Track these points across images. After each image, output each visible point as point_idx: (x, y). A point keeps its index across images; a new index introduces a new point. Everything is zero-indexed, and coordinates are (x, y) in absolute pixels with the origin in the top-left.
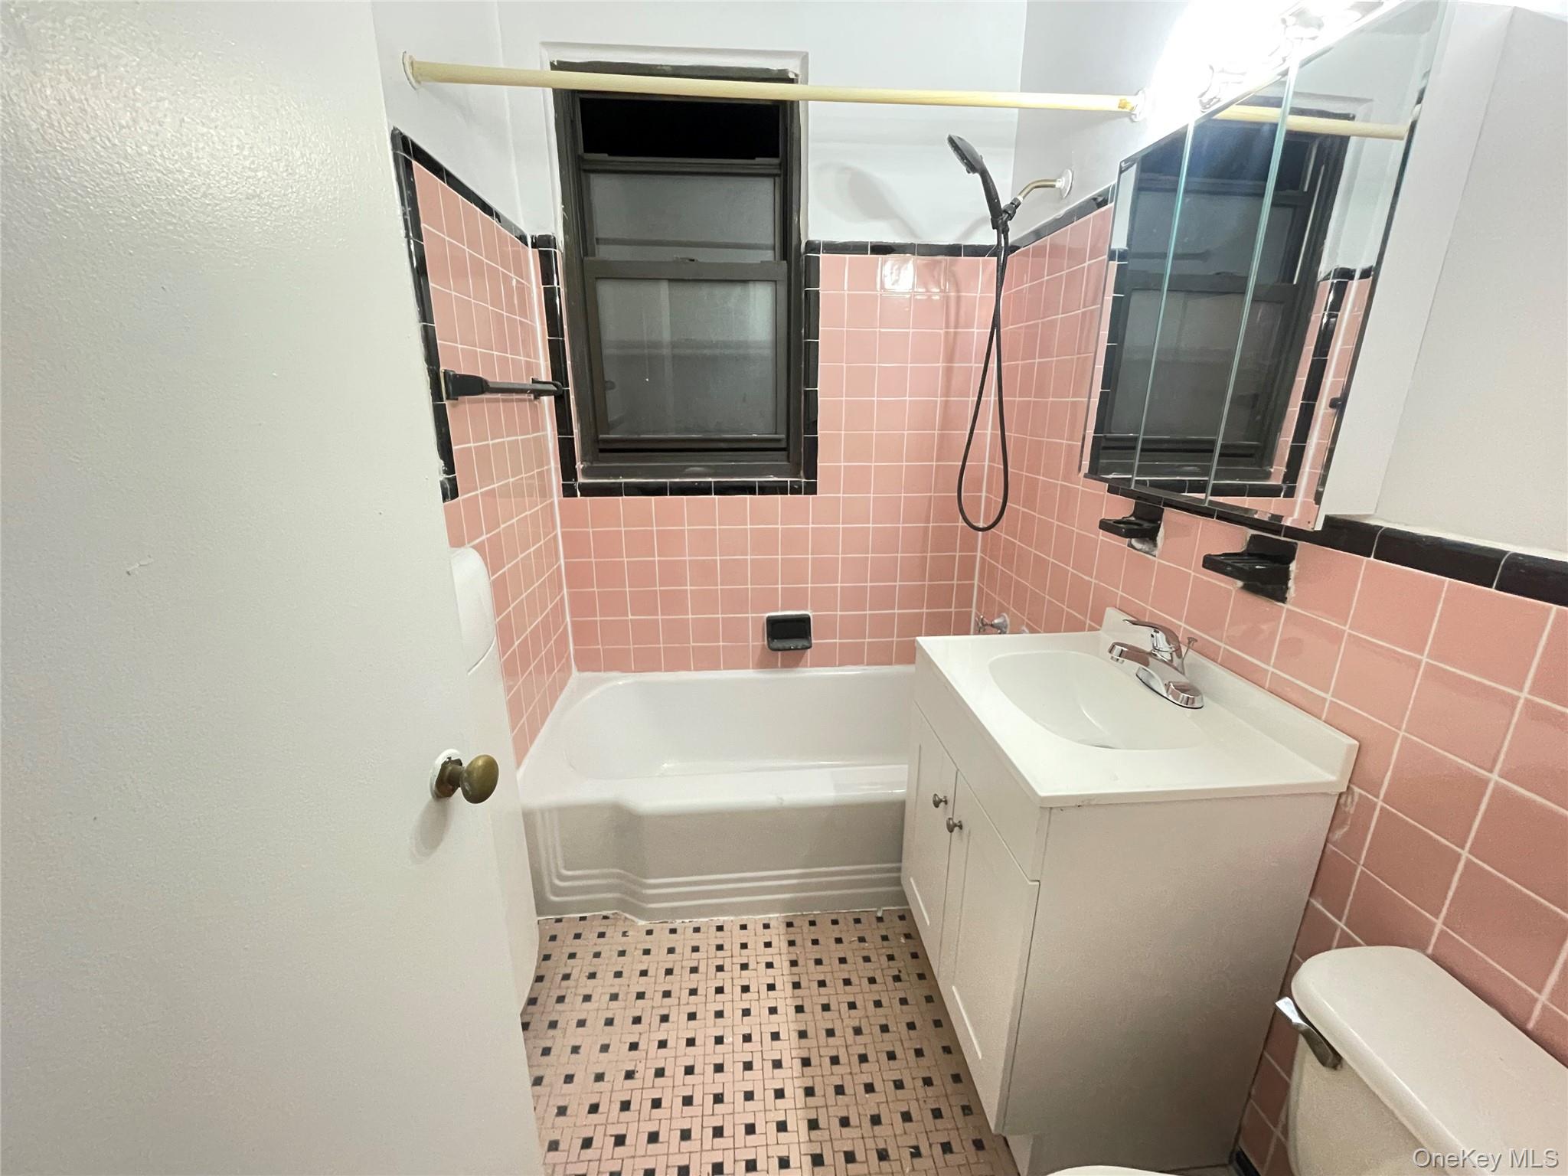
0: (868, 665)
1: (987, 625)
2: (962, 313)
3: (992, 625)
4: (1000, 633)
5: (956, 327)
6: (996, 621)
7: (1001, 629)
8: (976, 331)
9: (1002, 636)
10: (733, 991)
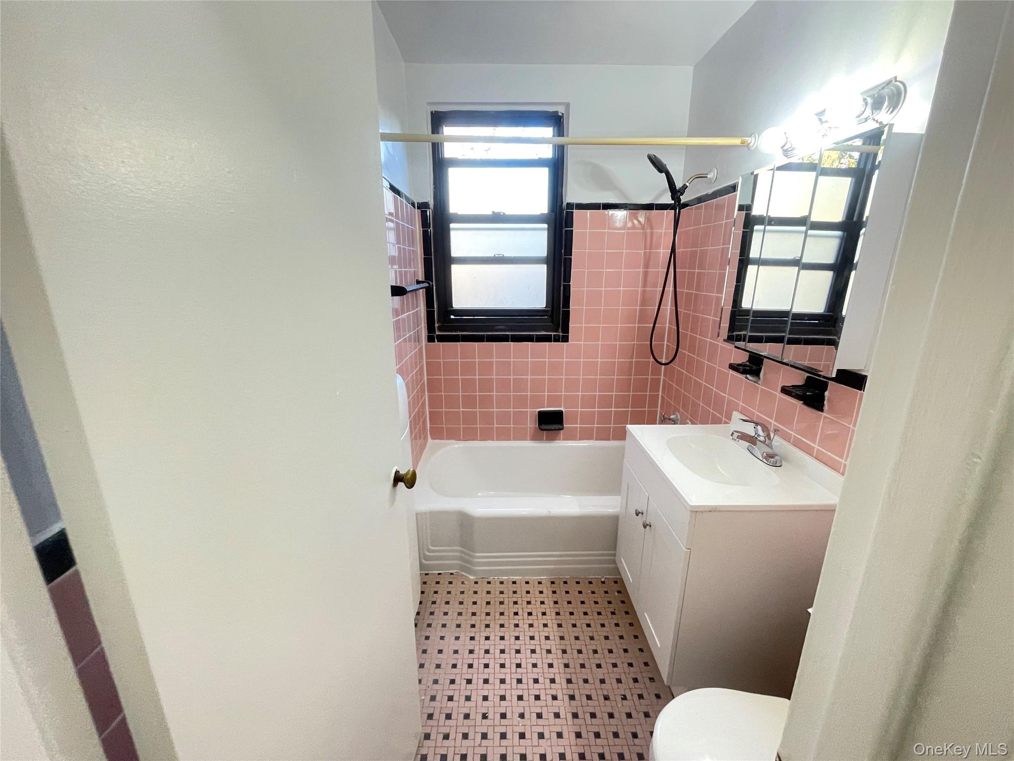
0: (596, 440)
1: (666, 419)
2: (654, 242)
3: (669, 419)
4: (674, 424)
5: (651, 248)
6: (672, 417)
7: (674, 422)
8: (662, 251)
9: (675, 425)
10: (523, 614)
